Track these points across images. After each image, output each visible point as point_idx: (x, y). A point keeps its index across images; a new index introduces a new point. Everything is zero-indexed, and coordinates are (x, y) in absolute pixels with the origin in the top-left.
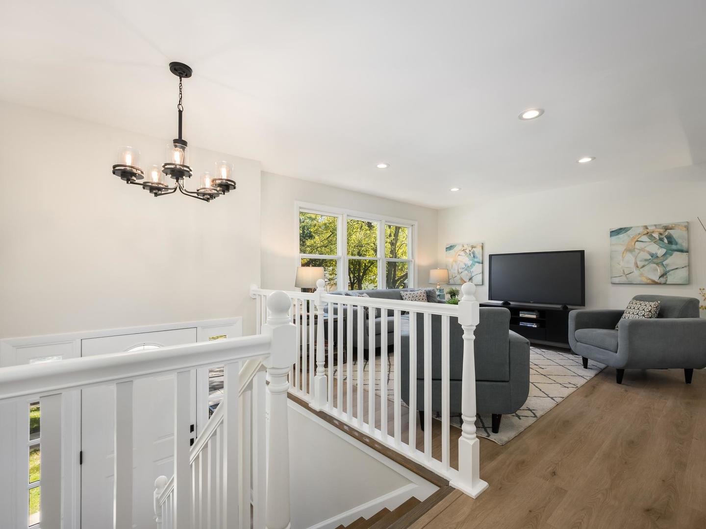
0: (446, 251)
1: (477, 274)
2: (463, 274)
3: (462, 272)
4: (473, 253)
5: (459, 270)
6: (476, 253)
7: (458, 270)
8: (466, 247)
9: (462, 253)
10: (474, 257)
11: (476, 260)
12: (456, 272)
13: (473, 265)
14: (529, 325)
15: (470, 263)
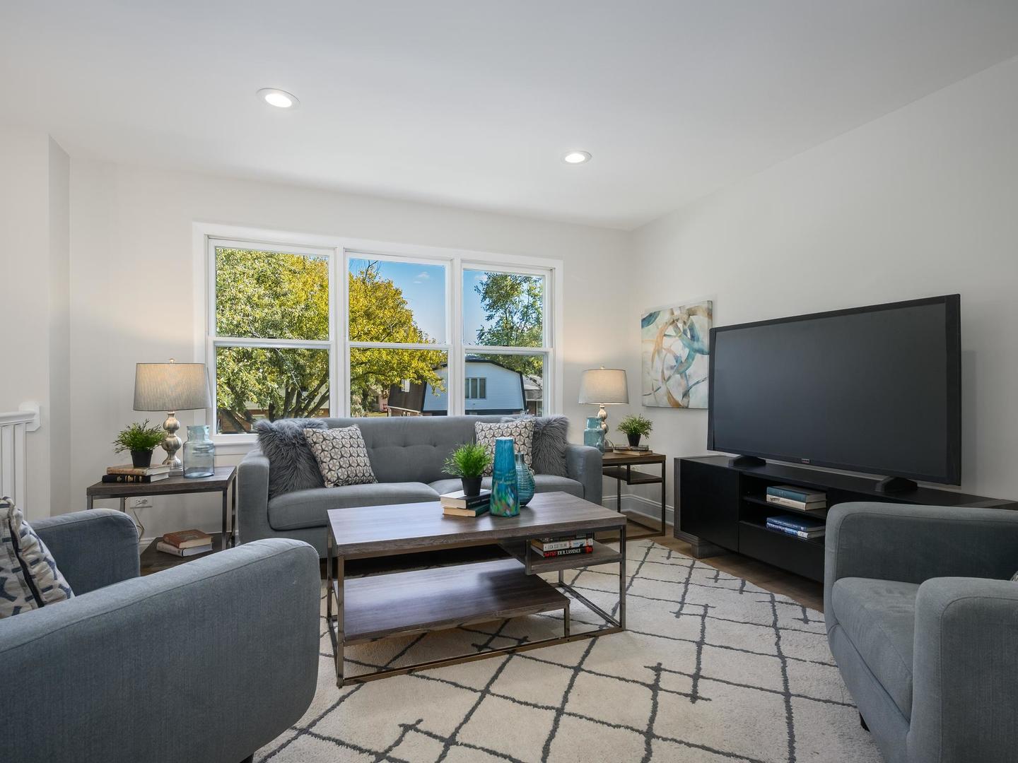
0: (642, 327)
1: (698, 383)
2: (671, 382)
3: (669, 378)
4: (692, 329)
5: (665, 372)
6: (697, 327)
7: (663, 372)
8: (677, 313)
9: (670, 330)
10: (693, 337)
11: (696, 345)
12: (659, 377)
13: (690, 358)
14: (788, 528)
15: (684, 353)
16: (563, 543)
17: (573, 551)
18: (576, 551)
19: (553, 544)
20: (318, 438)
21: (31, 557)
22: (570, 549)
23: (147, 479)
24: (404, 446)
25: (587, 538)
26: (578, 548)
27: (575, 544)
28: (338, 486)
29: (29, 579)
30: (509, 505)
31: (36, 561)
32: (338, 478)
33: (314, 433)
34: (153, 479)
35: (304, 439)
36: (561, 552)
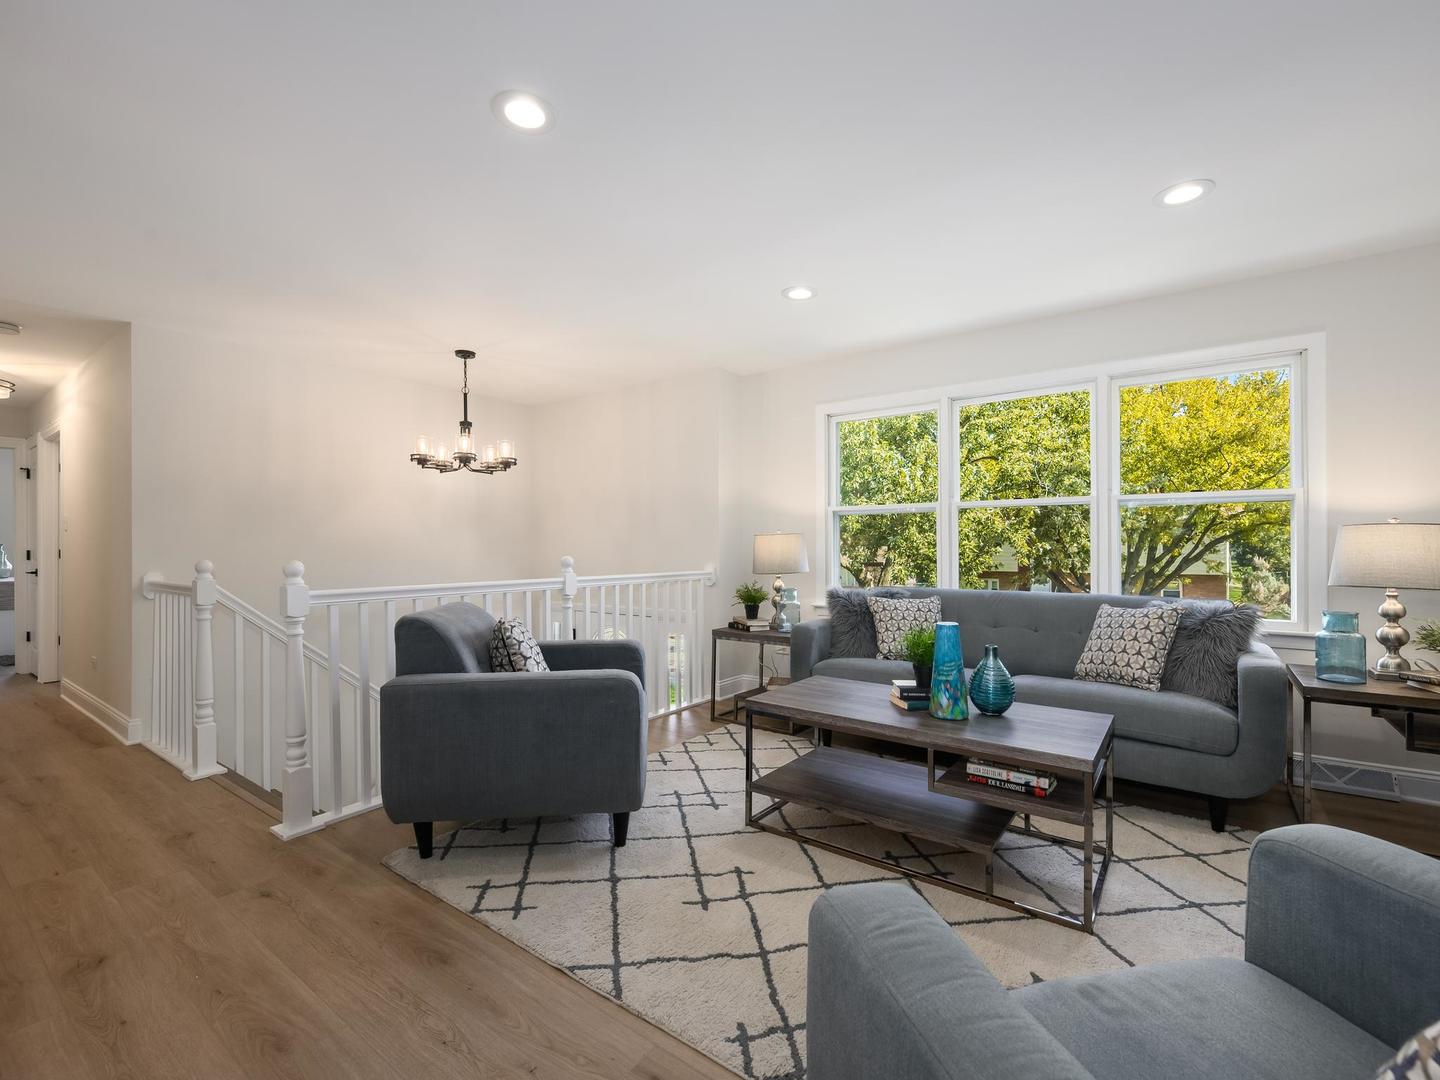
16: (997, 771)
17: (1012, 787)
18: (1018, 788)
19: (981, 768)
20: (879, 607)
21: (512, 651)
22: (1008, 781)
23: (748, 629)
24: (995, 627)
25: (1039, 776)
26: (1022, 785)
27: (1015, 777)
28: (888, 659)
29: (511, 661)
30: (941, 705)
31: (515, 654)
32: (890, 651)
33: (877, 601)
34: (752, 629)
35: (868, 608)
36: (993, 782)
